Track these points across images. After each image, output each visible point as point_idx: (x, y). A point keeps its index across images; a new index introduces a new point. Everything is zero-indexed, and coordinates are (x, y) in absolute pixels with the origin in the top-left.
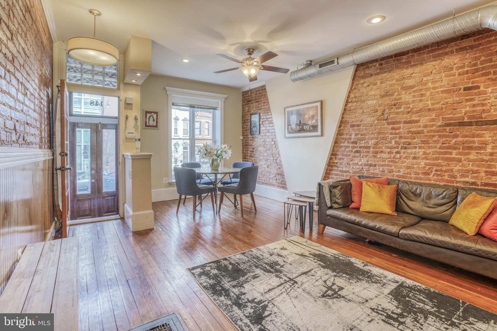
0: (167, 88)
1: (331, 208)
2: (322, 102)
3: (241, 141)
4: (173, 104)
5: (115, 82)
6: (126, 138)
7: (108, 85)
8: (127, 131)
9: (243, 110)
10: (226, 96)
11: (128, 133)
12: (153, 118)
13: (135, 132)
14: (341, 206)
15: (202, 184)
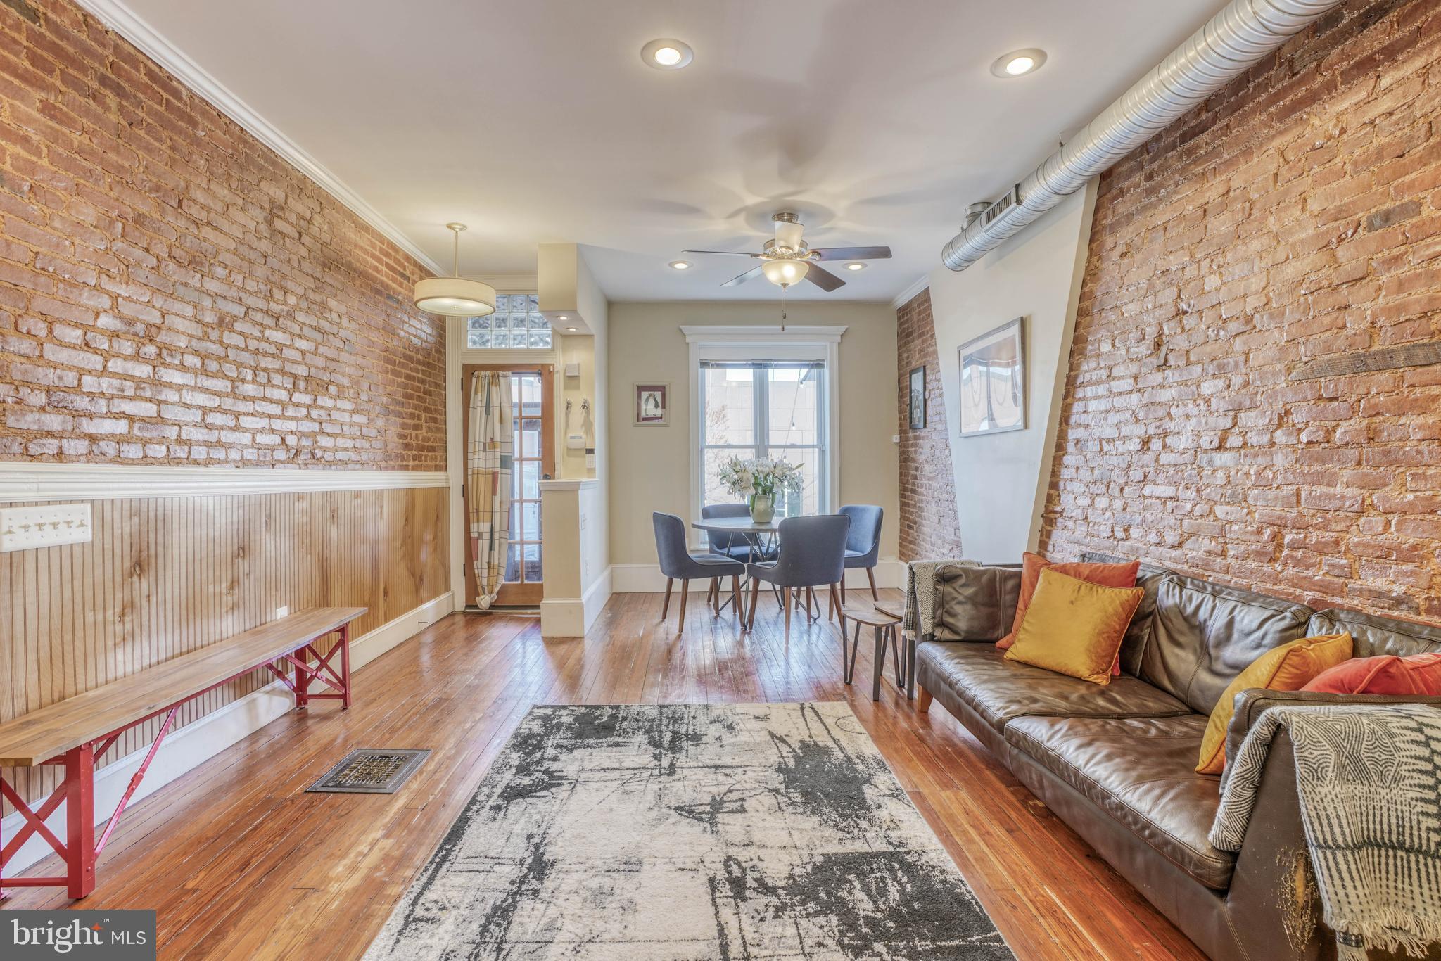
0: (684, 328)
1: (932, 638)
2: (1023, 323)
3: (897, 448)
4: (704, 364)
5: (549, 336)
6: (569, 449)
7: (535, 343)
8: (568, 436)
9: (900, 361)
10: (842, 328)
11: (571, 438)
12: (655, 400)
13: (584, 437)
14: (957, 638)
15: (731, 557)
